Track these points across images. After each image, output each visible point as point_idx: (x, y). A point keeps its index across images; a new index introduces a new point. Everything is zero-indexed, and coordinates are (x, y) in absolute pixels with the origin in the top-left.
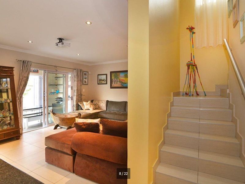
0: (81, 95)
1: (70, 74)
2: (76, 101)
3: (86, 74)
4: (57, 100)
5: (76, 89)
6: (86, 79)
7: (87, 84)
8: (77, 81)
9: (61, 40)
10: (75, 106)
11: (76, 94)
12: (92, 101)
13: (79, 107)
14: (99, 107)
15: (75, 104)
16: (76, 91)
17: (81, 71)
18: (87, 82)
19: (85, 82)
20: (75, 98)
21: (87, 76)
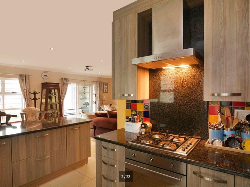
0: (102, 100)
1: (94, 85)
2: (99, 105)
3: (106, 85)
4: (85, 104)
5: (98, 96)
6: (106, 88)
7: (107, 93)
8: (99, 90)
9: (87, 67)
10: (98, 108)
11: (98, 99)
12: (111, 105)
13: (101, 109)
14: (115, 109)
15: (98, 106)
16: (98, 98)
17: (102, 83)
18: (107, 91)
19: (106, 91)
20: (98, 103)
21: (107, 87)
